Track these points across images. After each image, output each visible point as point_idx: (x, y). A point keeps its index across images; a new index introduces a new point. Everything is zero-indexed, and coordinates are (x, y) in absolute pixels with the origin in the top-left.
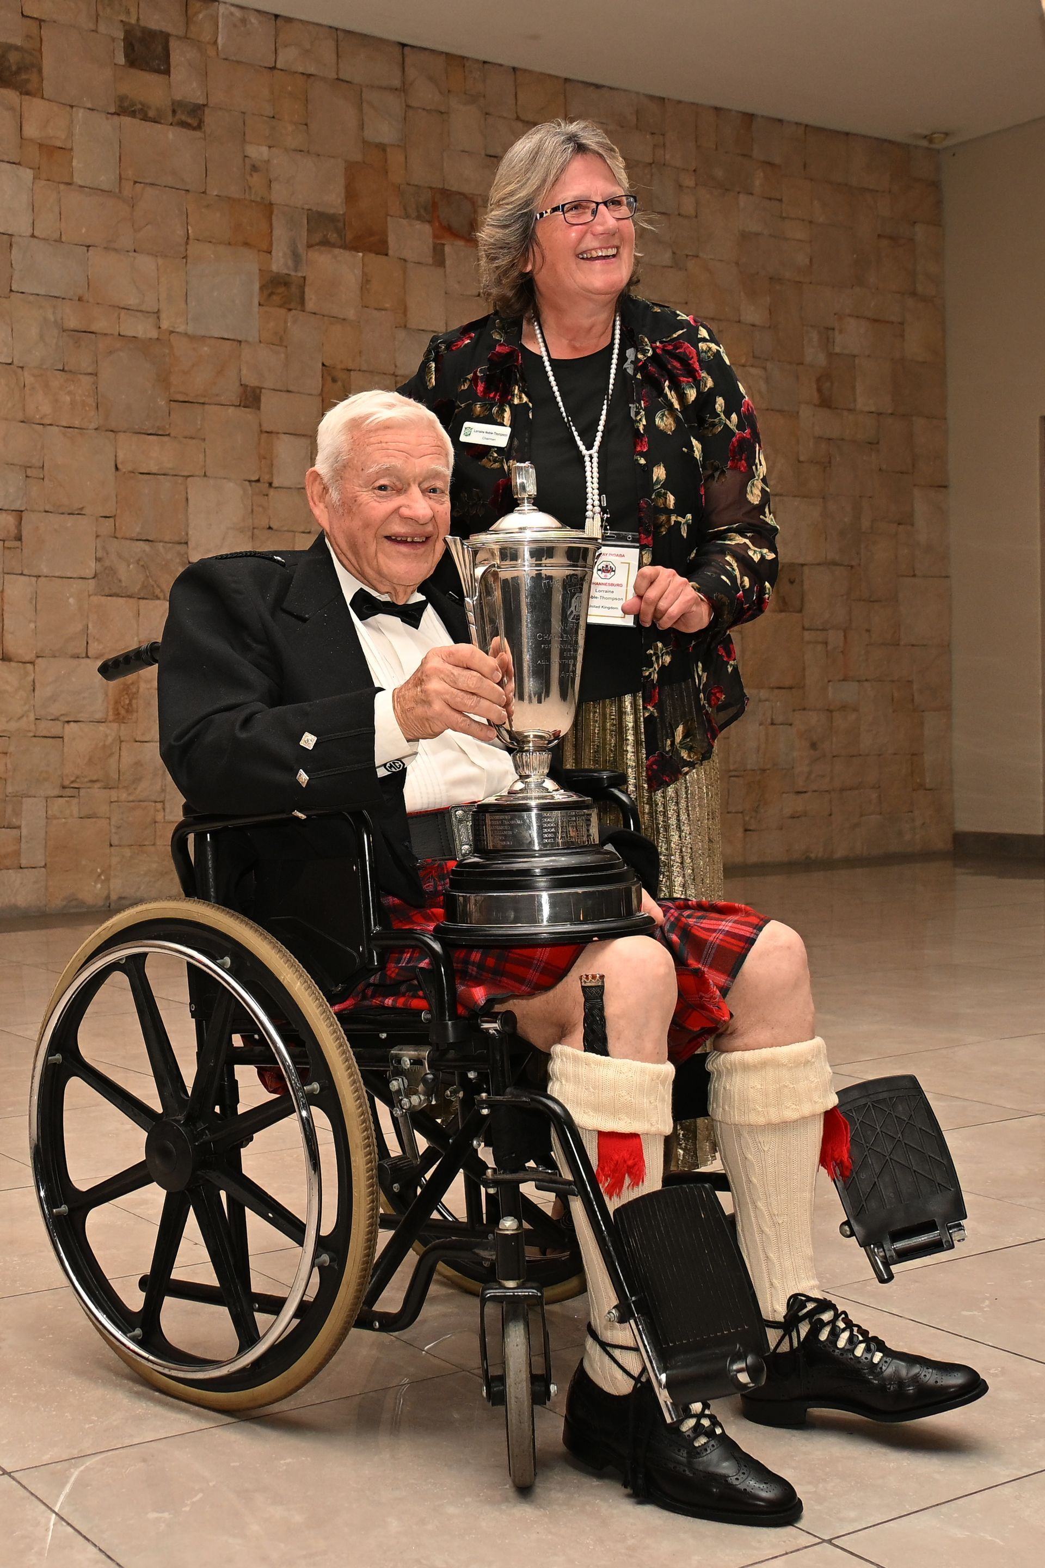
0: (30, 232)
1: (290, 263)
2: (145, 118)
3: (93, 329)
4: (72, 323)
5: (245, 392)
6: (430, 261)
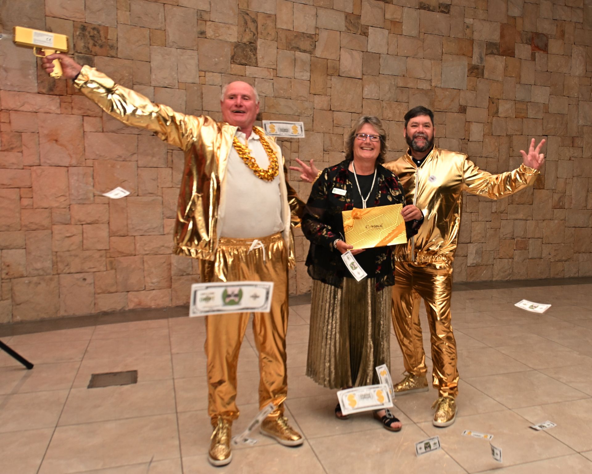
0: (387, 52)
1: (479, 61)
2: (429, 10)
3: (408, 86)
4: (401, 85)
5: (461, 107)
6: (530, 59)
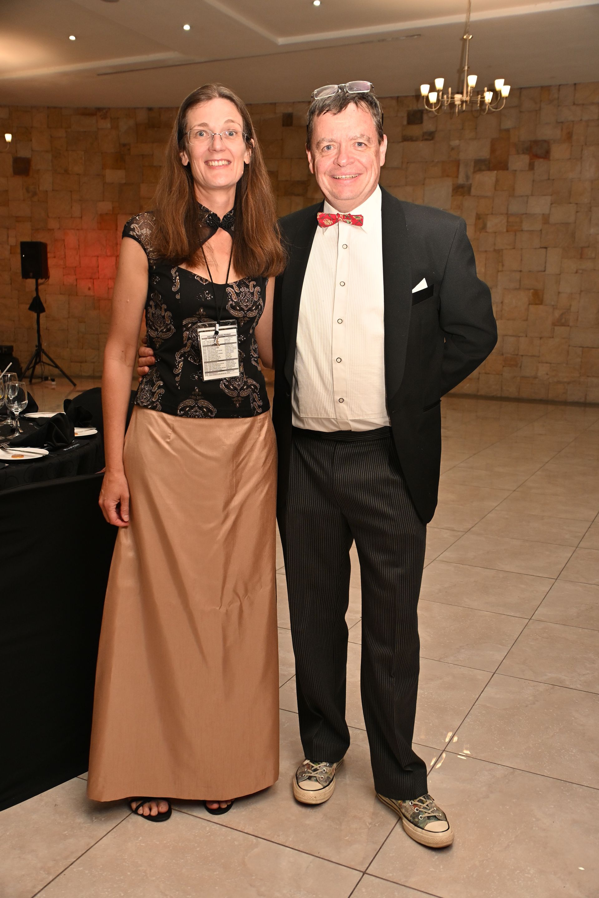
1: (466, 179)
2: (413, 141)
6: (528, 169)
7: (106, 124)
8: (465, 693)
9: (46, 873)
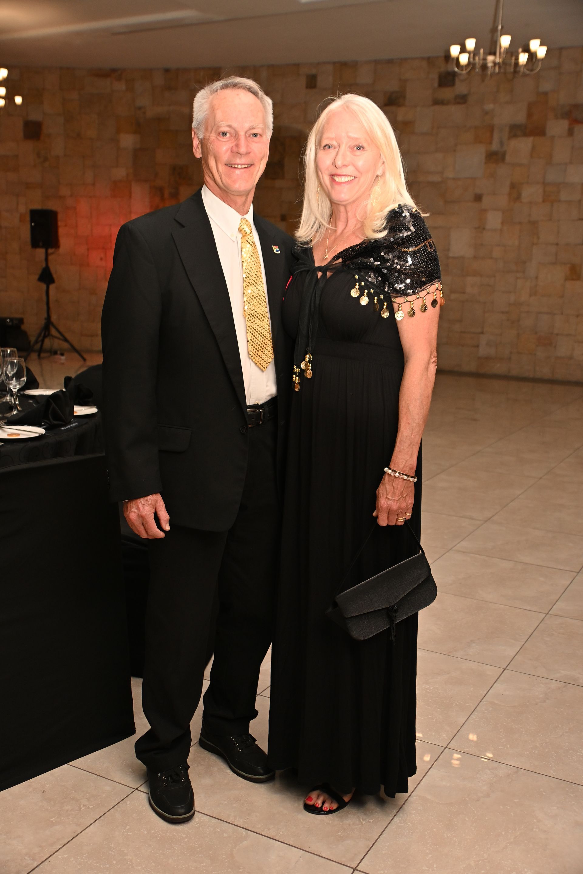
1: (500, 146)
2: (443, 104)
5: (476, 196)
6: (567, 135)
7: (121, 86)
8: (472, 689)
9: (31, 859)
